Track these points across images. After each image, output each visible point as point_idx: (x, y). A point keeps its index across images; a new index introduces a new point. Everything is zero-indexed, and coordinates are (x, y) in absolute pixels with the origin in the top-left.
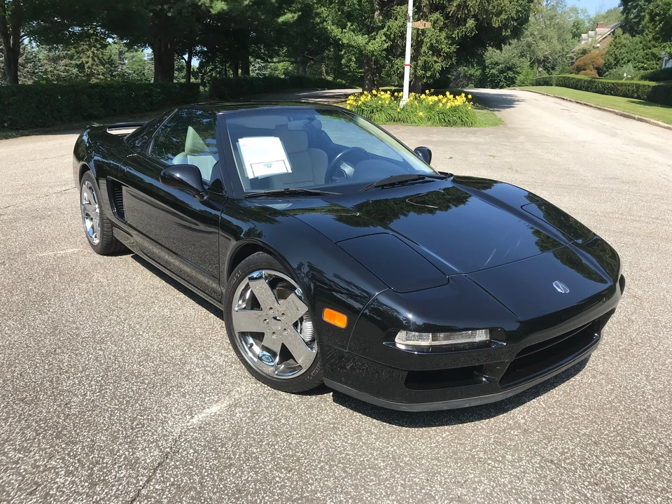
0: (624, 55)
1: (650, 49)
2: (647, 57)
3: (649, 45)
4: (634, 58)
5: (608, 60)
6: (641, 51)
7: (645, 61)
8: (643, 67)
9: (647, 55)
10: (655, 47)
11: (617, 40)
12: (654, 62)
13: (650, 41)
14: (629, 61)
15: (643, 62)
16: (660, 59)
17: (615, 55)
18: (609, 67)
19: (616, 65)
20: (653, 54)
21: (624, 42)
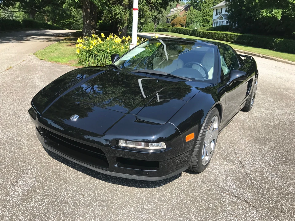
0: (195, 19)
1: (205, 17)
2: (204, 20)
3: (205, 15)
4: (199, 21)
5: (188, 21)
6: (201, 17)
7: (203, 22)
8: (202, 25)
9: (204, 19)
10: (207, 16)
11: (191, 12)
12: (207, 23)
13: (205, 13)
14: (197, 22)
15: (202, 23)
16: (209, 21)
17: (191, 19)
18: (188, 24)
19: (191, 23)
20: (206, 19)
21: (194, 13)
